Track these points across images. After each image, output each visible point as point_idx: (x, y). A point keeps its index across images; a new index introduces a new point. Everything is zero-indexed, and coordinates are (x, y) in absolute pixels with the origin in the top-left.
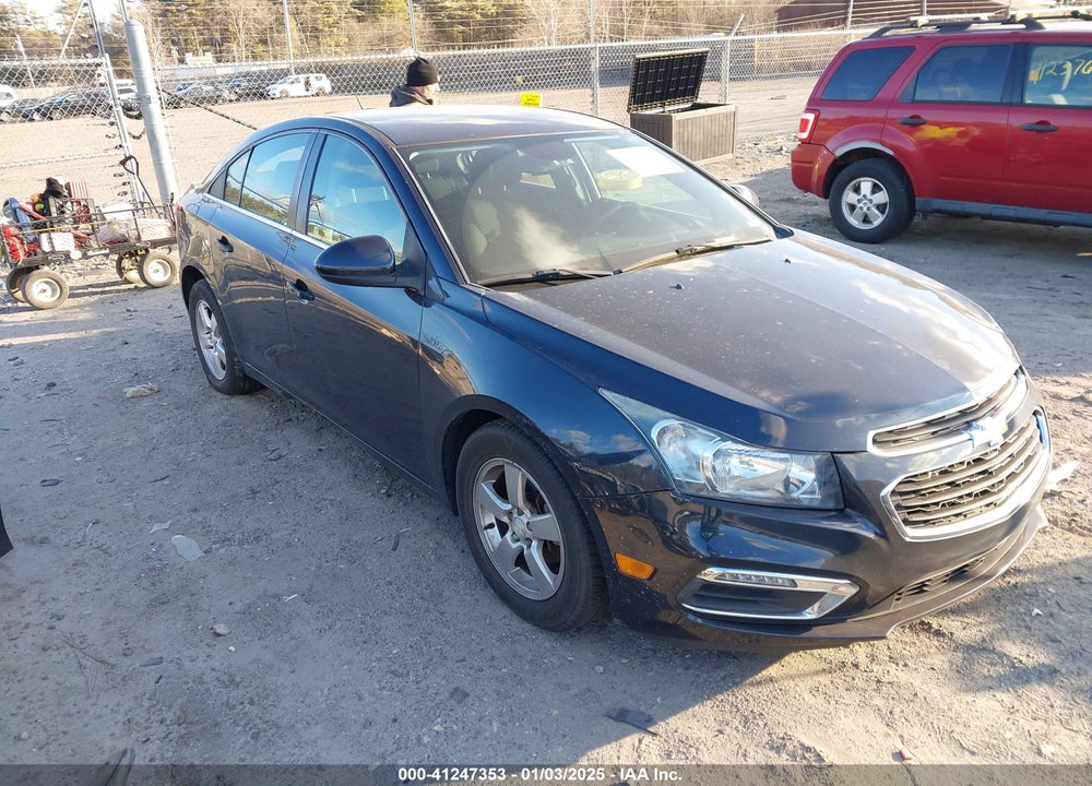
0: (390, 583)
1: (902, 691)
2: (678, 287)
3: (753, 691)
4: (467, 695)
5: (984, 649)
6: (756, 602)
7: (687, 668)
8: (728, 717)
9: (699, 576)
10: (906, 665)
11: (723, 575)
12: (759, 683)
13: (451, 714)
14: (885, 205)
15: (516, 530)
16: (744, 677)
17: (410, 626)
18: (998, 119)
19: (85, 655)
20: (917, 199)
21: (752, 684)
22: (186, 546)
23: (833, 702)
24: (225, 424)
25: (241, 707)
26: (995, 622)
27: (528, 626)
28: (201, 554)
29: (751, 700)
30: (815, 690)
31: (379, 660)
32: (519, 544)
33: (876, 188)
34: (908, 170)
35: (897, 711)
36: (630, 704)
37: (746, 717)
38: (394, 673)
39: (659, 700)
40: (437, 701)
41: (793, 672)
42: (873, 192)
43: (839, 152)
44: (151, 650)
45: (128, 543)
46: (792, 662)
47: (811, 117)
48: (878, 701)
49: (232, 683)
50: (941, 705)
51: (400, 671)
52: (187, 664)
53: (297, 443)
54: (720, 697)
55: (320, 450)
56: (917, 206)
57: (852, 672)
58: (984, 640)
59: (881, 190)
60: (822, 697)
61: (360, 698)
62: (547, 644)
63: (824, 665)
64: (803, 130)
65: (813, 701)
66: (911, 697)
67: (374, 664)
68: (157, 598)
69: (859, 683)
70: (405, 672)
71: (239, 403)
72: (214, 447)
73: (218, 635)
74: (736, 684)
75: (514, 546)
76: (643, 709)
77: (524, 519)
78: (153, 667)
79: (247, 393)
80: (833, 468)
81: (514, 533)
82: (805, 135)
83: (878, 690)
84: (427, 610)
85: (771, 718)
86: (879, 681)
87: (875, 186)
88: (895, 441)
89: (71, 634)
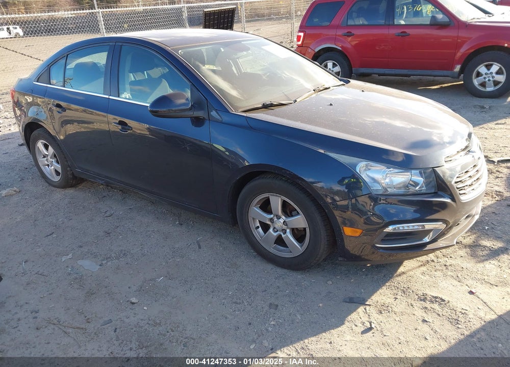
0: (207, 264)
1: (457, 268)
2: (331, 105)
3: (399, 279)
4: (277, 306)
5: (476, 245)
6: (405, 238)
7: (366, 275)
8: (395, 292)
9: (384, 231)
10: (451, 257)
11: (395, 228)
12: (400, 275)
13: (275, 315)
14: (339, 72)
15: (276, 226)
16: (393, 275)
17: (230, 280)
18: (385, 31)
19: (65, 327)
20: (353, 69)
21: (397, 276)
22: (88, 265)
23: (433, 277)
24: (70, 203)
25: (169, 334)
26: (473, 234)
27: (286, 271)
28: (99, 267)
29: (400, 282)
30: (423, 274)
31: (225, 299)
32: (278, 233)
33: (334, 65)
34: (348, 55)
35: (459, 275)
36: (351, 295)
37: (403, 290)
38: (236, 303)
39: (362, 291)
40: (264, 311)
41: (410, 268)
42: (333, 67)
43: (317, 50)
44: (102, 317)
45: (53, 269)
46: (407, 264)
47: (302, 34)
48: (450, 273)
49: (156, 324)
50: (474, 270)
51: (238, 301)
52: (127, 320)
53: (115, 207)
54: (387, 284)
55: (131, 208)
56: (353, 72)
57: (433, 263)
58: (474, 242)
59: (337, 66)
60: (427, 276)
61: (226, 318)
62: (299, 277)
63: (420, 264)
64: (298, 40)
65: (425, 278)
66: (462, 269)
67: (223, 301)
68: (88, 292)
69: (438, 267)
70: (241, 302)
71: (70, 191)
72: (71, 214)
73: (133, 303)
74: (391, 278)
75: (275, 234)
76: (358, 296)
77: (282, 221)
78: (108, 325)
79: (72, 187)
80: (434, 175)
81: (274, 228)
82: (300, 43)
83: (447, 269)
84: (234, 272)
85: (413, 288)
86: (445, 265)
87: (334, 64)
88: (450, 161)
89: (49, 318)
